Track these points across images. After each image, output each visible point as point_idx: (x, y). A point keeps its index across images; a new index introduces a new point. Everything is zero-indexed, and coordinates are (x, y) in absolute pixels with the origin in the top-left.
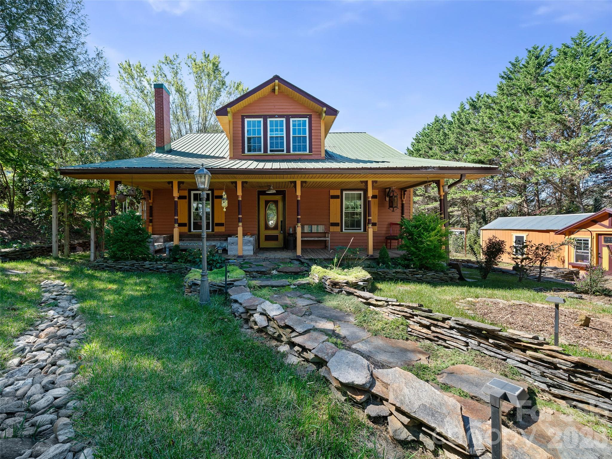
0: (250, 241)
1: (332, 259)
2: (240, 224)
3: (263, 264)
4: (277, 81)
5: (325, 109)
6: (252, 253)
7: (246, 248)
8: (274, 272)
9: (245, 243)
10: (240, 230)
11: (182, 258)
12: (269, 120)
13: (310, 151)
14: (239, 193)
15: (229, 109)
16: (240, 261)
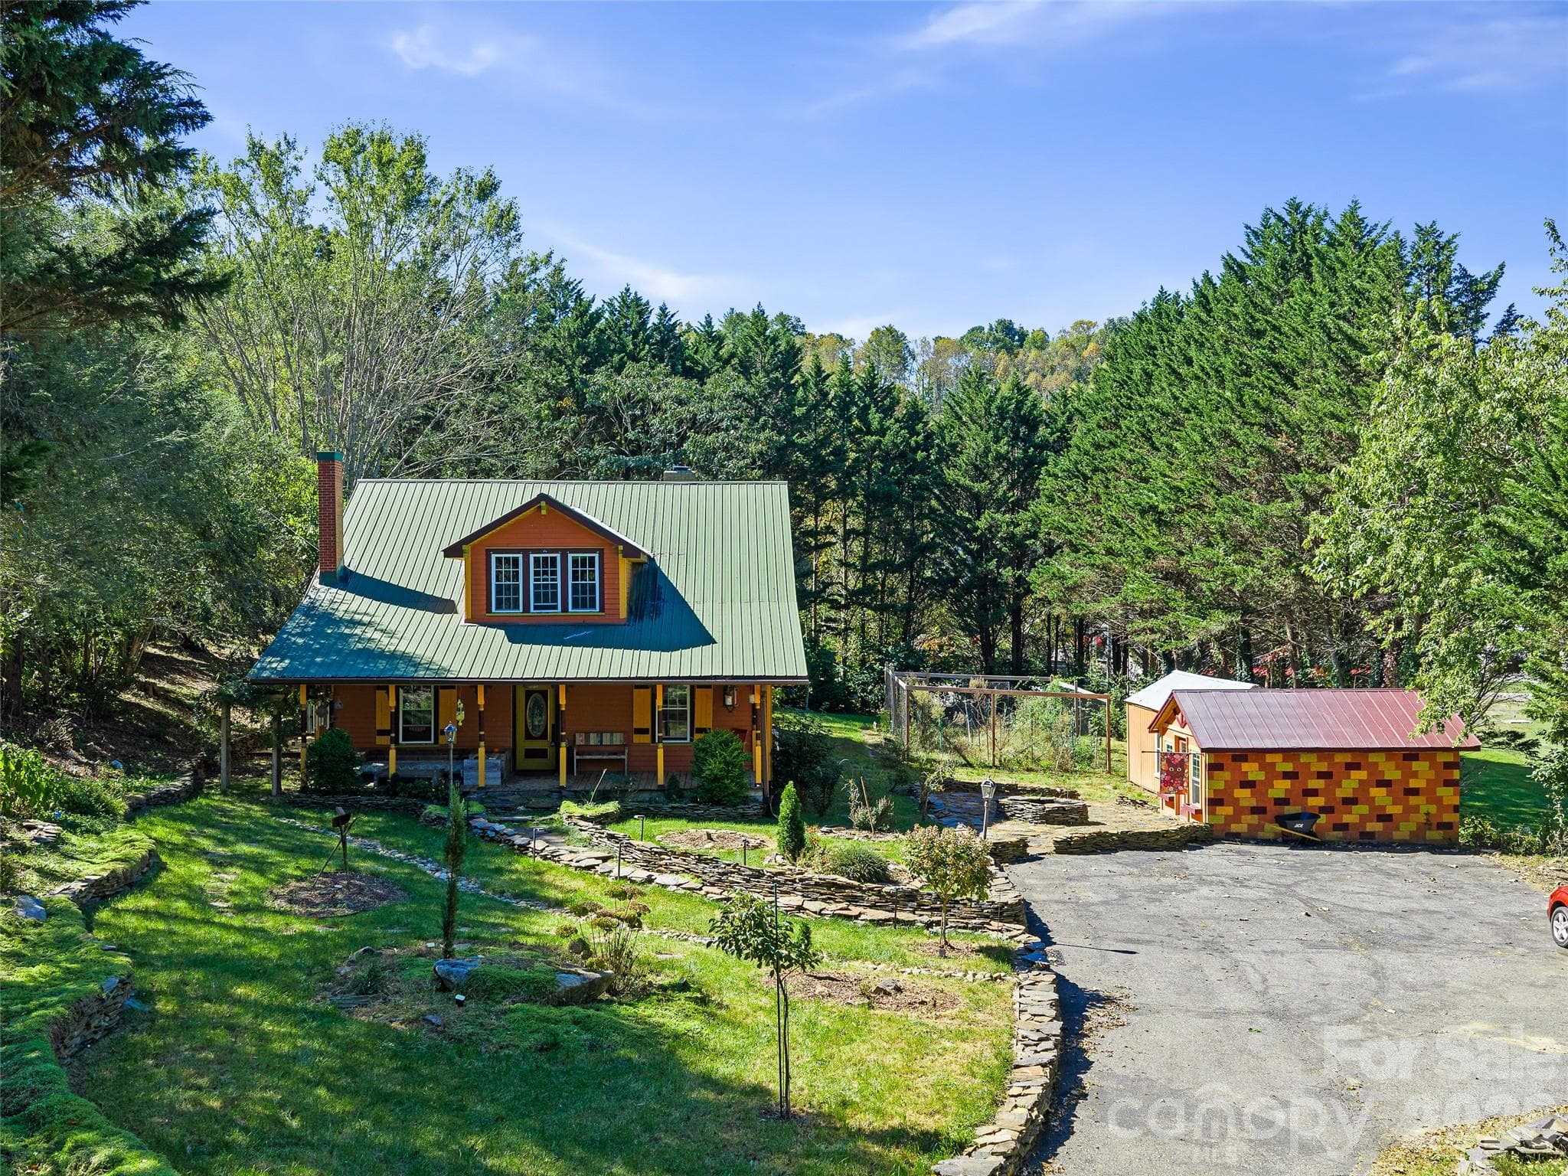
0: (496, 765)
1: (588, 792)
2: (482, 743)
3: (511, 798)
4: (543, 504)
5: (621, 548)
6: (499, 782)
7: (491, 775)
8: (521, 808)
9: (489, 768)
10: (482, 751)
11: (403, 790)
12: (532, 556)
13: (602, 609)
14: (481, 701)
15: (464, 547)
16: (482, 794)
